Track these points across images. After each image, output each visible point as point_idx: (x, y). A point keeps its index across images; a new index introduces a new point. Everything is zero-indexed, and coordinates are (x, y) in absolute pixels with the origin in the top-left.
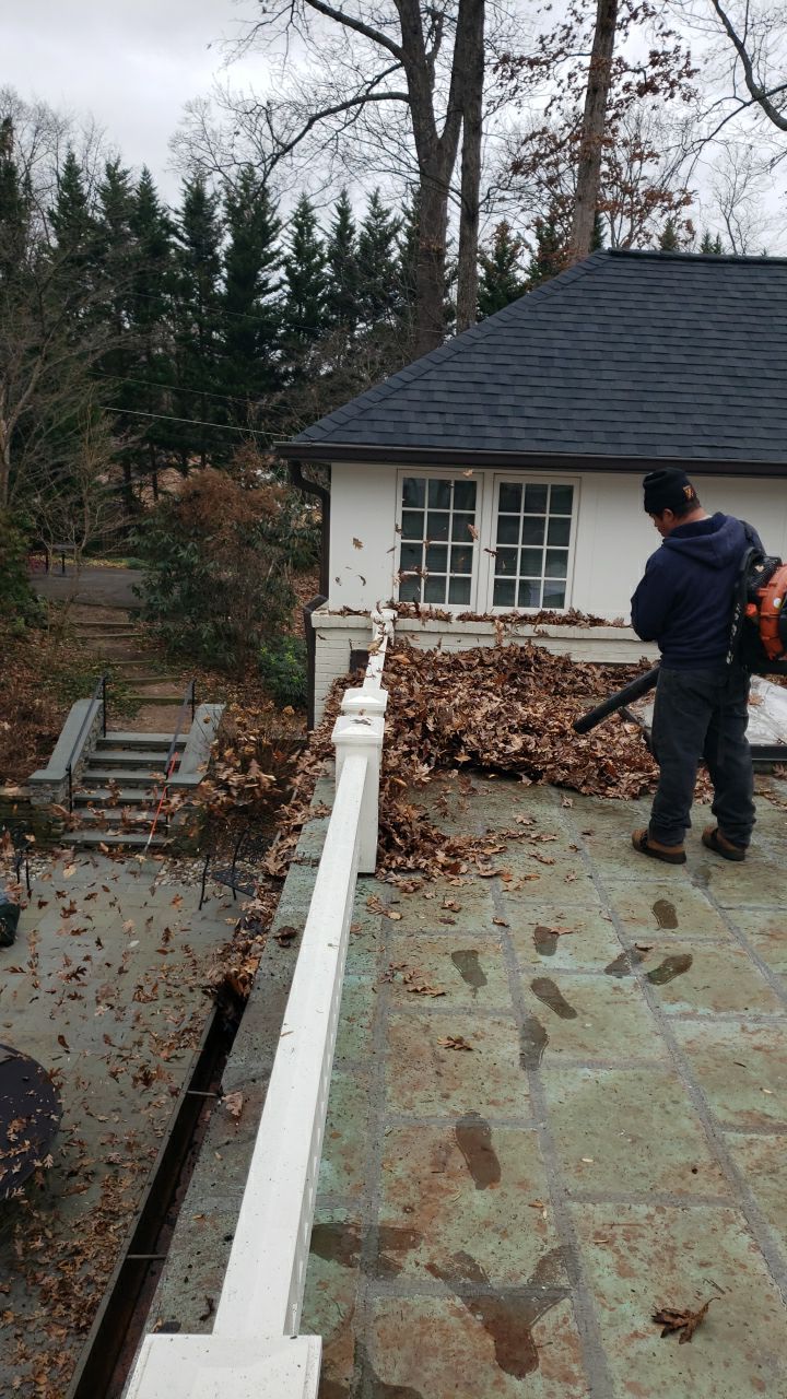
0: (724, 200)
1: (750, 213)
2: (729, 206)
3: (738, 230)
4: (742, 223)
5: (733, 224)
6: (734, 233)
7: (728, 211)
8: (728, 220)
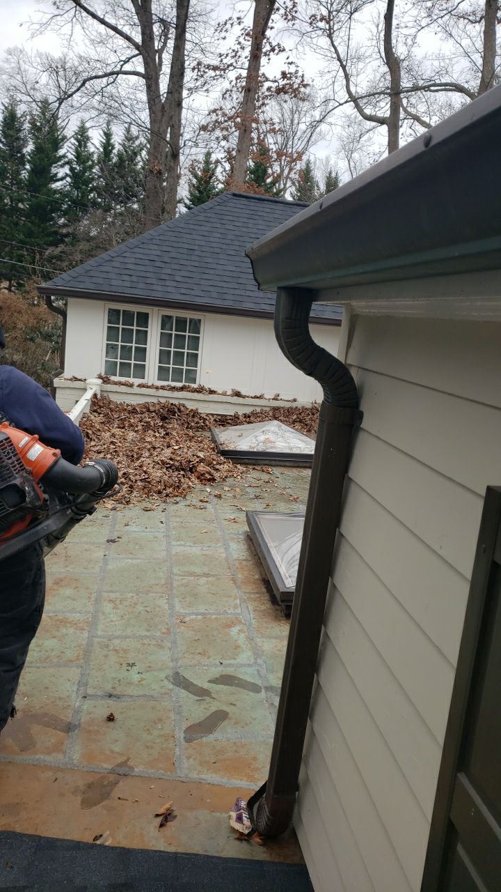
0: (347, 148)
1: (362, 158)
2: (350, 153)
3: (355, 167)
4: (357, 164)
5: (352, 164)
6: (352, 169)
7: (349, 156)
8: (349, 161)
